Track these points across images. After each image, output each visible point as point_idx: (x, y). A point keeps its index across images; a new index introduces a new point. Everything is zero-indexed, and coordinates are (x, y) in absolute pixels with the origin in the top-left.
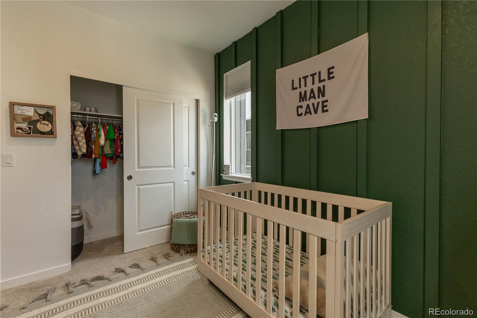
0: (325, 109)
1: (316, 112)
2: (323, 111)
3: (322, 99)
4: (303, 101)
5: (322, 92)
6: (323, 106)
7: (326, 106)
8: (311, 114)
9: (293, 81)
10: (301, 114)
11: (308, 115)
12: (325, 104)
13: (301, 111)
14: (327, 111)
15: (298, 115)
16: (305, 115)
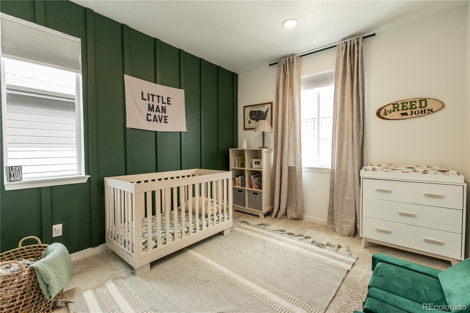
0: (166, 121)
1: (161, 122)
2: (165, 122)
3: (164, 114)
4: (151, 111)
5: (164, 110)
6: (165, 119)
7: (166, 120)
8: (157, 122)
9: (142, 93)
10: (150, 120)
11: (155, 122)
12: (166, 118)
13: (150, 118)
14: (167, 122)
15: (148, 120)
16: (153, 121)
